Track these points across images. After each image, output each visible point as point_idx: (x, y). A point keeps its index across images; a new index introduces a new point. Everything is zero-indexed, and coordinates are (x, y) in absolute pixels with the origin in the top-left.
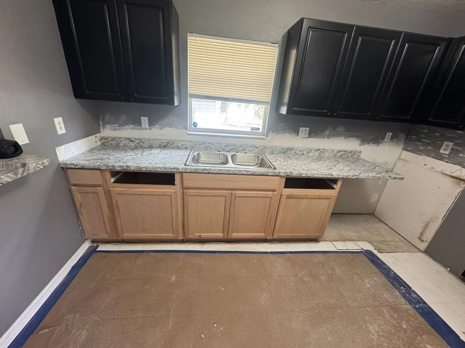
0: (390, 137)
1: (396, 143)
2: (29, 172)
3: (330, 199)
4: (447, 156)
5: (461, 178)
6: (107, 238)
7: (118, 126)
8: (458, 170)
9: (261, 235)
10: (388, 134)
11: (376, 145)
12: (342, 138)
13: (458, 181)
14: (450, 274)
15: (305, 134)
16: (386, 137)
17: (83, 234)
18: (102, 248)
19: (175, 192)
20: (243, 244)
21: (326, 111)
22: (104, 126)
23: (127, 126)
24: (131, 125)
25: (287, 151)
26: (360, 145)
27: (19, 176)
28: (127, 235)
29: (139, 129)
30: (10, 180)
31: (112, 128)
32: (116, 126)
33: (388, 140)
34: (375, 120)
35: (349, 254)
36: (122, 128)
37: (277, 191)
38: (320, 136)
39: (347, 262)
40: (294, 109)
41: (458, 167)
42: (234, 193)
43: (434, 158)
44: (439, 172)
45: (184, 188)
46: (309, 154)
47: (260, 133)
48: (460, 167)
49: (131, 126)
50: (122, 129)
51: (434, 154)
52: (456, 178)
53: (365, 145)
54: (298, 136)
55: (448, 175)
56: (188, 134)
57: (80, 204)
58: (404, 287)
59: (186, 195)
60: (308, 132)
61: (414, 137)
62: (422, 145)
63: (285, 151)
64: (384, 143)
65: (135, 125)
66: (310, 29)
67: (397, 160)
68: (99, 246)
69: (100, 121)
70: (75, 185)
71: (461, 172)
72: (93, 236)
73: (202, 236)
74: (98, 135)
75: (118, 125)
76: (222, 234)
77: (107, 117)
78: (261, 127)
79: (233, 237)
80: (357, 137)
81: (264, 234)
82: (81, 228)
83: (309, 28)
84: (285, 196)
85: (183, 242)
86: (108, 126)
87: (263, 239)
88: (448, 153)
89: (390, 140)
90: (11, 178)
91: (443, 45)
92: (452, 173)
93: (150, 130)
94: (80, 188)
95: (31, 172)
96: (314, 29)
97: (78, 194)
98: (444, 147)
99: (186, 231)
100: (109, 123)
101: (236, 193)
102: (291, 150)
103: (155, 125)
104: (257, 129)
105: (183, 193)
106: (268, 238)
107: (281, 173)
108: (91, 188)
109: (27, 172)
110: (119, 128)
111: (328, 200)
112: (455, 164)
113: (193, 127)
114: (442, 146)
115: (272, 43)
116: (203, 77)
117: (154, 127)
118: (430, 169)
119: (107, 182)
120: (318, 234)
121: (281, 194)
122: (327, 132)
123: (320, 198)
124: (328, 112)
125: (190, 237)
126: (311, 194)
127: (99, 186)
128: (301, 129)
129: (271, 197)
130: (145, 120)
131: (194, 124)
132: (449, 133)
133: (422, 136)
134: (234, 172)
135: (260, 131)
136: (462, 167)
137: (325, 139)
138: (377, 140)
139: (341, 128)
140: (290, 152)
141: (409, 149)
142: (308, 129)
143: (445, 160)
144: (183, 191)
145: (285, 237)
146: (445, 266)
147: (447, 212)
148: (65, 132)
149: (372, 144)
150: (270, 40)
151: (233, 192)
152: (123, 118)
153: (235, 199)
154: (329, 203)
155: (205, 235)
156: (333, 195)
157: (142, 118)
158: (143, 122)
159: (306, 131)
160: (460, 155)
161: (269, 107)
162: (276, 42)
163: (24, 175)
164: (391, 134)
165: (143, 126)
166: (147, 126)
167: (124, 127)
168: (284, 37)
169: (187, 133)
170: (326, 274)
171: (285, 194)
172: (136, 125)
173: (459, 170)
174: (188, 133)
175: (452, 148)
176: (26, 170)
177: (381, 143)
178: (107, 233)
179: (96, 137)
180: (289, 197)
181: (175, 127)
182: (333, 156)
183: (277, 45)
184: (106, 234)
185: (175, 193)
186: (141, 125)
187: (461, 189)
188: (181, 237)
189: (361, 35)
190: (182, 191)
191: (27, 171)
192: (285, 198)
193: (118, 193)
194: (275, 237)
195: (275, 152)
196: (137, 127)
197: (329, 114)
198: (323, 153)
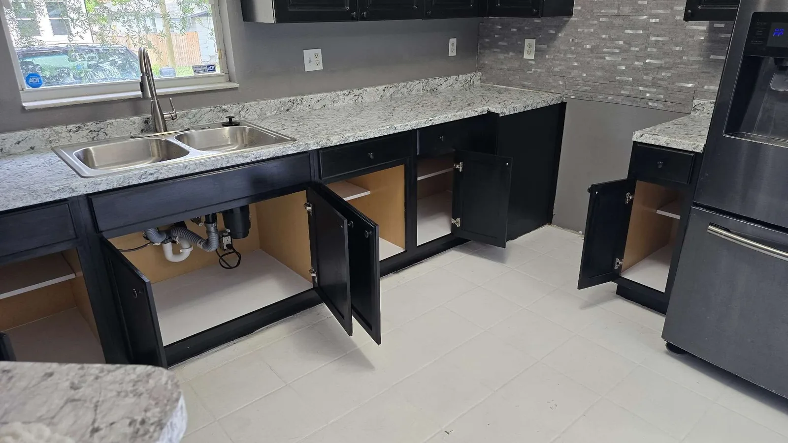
0: (455, 48)
4: (533, 63)
15: (317, 64)
21: (347, 8)
25: (293, 106)
33: (454, 54)
40: (289, 9)
43: (519, 70)
46: (336, 104)
47: (218, 76)
51: (518, 63)
54: (304, 70)
60: (320, 59)
61: (488, 40)
62: (501, 53)
63: (287, 108)
64: (449, 59)
78: (216, 61)
88: (533, 58)
102: (300, 102)
104: (210, 68)
107: (310, 144)
114: (524, 47)
124: (351, 11)
128: (306, 53)
131: (31, 81)
132: (526, 25)
133: (496, 36)
134: (215, 164)
135: (218, 71)
140: (299, 106)
141: (487, 62)
142: (319, 51)
143: (533, 70)
159: (316, 56)
160: (547, 56)
164: (455, 40)
169: (24, 107)
174: (25, 104)
175: (535, 47)
182: (378, 99)
195: (268, 114)
197: (354, 13)
198: (360, 97)
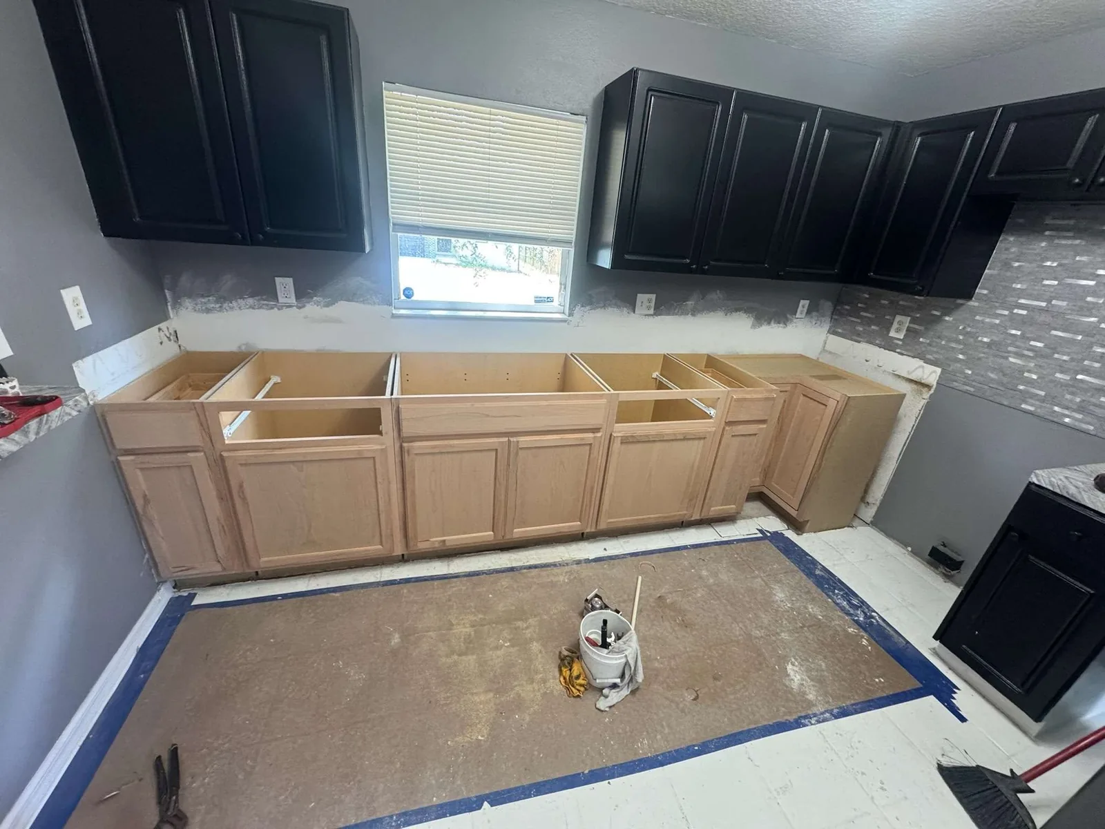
0: (805, 310)
1: (818, 320)
2: (50, 427)
3: (705, 438)
4: (900, 343)
5: (923, 381)
6: (218, 572)
7: (217, 302)
8: (917, 368)
9: (574, 526)
10: (802, 302)
11: (781, 325)
12: (720, 314)
13: (920, 388)
14: (912, 556)
15: (649, 308)
16: (800, 308)
17: (153, 571)
18: (204, 597)
19: (382, 449)
20: (537, 548)
21: (688, 261)
22: (176, 304)
23: (239, 301)
24: (249, 297)
26: (753, 326)
27: (32, 437)
28: (267, 561)
29: (272, 308)
30: (14, 448)
31: (199, 306)
32: (209, 300)
33: (803, 316)
34: (779, 277)
35: (744, 544)
36: (225, 305)
37: (601, 430)
38: (678, 312)
39: (742, 558)
40: (627, 257)
41: (917, 362)
42: (513, 441)
43: (880, 347)
44: (889, 373)
45: (401, 438)
47: (555, 307)
48: (921, 363)
49: (251, 301)
50: (227, 308)
51: (881, 339)
52: (916, 382)
53: (761, 326)
54: (634, 312)
55: (904, 378)
56: (393, 316)
57: (145, 496)
58: (840, 590)
59: (409, 455)
60: (653, 304)
61: (847, 307)
62: (861, 324)
64: (795, 320)
65: (259, 297)
66: (650, 93)
67: (820, 354)
68: (195, 594)
69: (166, 291)
70: (128, 452)
71: (923, 372)
72: (182, 571)
73: (446, 542)
74: (163, 325)
75: (215, 298)
76: (492, 533)
77: (185, 280)
78: (555, 294)
79: (515, 536)
80: (747, 311)
81: (579, 523)
82: (147, 556)
83: (649, 90)
84: (620, 438)
85: (404, 560)
86: (188, 303)
87: (578, 534)
88: (902, 338)
89: (807, 313)
90: (18, 443)
91: (887, 133)
92: (909, 373)
93: (299, 308)
94: (141, 458)
95: (54, 426)
96: (659, 94)
97: (139, 473)
98: (895, 325)
99: (410, 534)
100: (190, 295)
101: (518, 442)
103: (312, 298)
104: (549, 300)
105: (401, 451)
106: (588, 530)
108: (175, 456)
109: (47, 427)
110: (218, 306)
111: (702, 441)
112: (913, 357)
113: (403, 297)
114: (892, 324)
115: (571, 113)
116: (422, 184)
117: (309, 302)
118: (875, 368)
119: (213, 438)
120: (685, 512)
121: (611, 435)
122: (690, 303)
123: (686, 438)
124: (691, 263)
125: (423, 546)
126: (668, 431)
127: (195, 450)
128: (642, 298)
129: (591, 444)
130: (285, 286)
131: (406, 292)
132: (903, 300)
133: (859, 305)
135: (556, 303)
136: (925, 362)
137: (687, 316)
138: (782, 315)
139: (717, 294)
141: (840, 331)
142: (653, 297)
143: (898, 350)
144: (401, 447)
145: (621, 525)
146: (904, 543)
147: (904, 445)
148: (90, 323)
149: (774, 323)
150: (568, 106)
151: (512, 439)
152: (228, 281)
153: (517, 454)
154: (703, 446)
155: (454, 539)
156: (709, 430)
157: (278, 280)
158: (281, 289)
159: (650, 301)
160: (921, 340)
161: (572, 251)
162: (580, 112)
163: (42, 434)
164: (807, 302)
165: (281, 300)
166: (293, 300)
167: (231, 303)
168: (596, 101)
169: (393, 314)
170: (705, 587)
171: (619, 435)
172: (264, 297)
173: (920, 367)
174: (394, 312)
175: (908, 327)
176: (44, 422)
177: (792, 321)
178: (219, 562)
179: (160, 329)
180: (626, 441)
181: (362, 299)
183: (584, 119)
184: (215, 562)
185: (383, 451)
186: (276, 298)
187: (923, 402)
188: (399, 550)
189: (746, 109)
190: (397, 445)
191: (46, 424)
192: (619, 442)
193: (243, 462)
194: (603, 526)
196: (265, 302)
197: (694, 266)
